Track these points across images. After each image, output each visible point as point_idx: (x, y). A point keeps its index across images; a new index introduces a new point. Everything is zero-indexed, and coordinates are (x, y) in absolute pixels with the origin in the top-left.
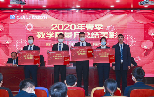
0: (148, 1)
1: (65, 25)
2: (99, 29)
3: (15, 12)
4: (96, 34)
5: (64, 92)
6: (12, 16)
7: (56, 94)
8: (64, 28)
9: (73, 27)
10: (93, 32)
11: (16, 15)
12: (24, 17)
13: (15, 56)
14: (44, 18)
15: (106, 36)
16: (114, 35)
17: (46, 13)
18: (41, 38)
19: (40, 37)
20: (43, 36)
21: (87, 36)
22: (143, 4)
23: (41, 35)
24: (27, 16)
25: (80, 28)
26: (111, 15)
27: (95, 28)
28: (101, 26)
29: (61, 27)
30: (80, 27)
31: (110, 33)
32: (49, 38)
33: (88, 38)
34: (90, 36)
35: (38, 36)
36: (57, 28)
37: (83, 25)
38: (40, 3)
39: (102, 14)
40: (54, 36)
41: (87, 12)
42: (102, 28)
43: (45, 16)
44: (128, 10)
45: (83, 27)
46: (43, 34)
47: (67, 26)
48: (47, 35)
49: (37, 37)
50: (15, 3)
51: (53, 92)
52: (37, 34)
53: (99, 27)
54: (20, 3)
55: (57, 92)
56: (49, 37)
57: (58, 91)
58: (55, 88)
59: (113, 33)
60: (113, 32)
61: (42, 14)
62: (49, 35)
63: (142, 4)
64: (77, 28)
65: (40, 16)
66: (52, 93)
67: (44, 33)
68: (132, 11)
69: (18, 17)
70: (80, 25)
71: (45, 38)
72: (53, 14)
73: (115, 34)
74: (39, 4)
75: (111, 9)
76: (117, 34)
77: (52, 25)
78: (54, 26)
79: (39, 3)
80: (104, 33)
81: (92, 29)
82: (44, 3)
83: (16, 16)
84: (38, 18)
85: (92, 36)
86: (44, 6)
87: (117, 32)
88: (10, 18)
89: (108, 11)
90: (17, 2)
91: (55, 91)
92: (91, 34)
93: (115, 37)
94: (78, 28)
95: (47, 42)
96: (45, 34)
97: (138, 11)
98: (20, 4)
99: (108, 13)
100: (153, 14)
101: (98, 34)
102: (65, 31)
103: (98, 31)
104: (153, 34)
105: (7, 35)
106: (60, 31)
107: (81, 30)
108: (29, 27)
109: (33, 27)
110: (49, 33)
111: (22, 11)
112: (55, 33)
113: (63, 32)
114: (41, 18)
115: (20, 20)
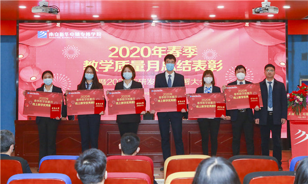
0: (268, 7)
1: (132, 49)
2: (190, 56)
3: (47, 26)
4: (185, 63)
5: (100, 166)
6: (42, 34)
7: (86, 169)
8: (131, 53)
9: (146, 52)
10: (180, 61)
11: (48, 31)
12: (62, 34)
14: (95, 36)
15: (203, 67)
16: (217, 65)
17: (100, 27)
22: (260, 12)
24: (67, 34)
25: (157, 54)
26: (211, 30)
27: (184, 53)
28: (193, 50)
29: (124, 51)
30: (157, 52)
31: (210, 63)
32: (104, 71)
36: (118, 54)
37: (162, 49)
38: (89, 11)
39: (195, 30)
40: (113, 68)
42: (195, 53)
43: (97, 33)
44: (241, 23)
45: (163, 52)
46: (94, 64)
47: (135, 50)
48: (102, 65)
51: (81, 166)
52: (84, 64)
53: (190, 51)
55: (89, 166)
57: (90, 164)
58: (85, 159)
59: (214, 63)
60: (214, 60)
61: (92, 30)
62: (105, 67)
63: (258, 12)
64: (152, 54)
65: (89, 33)
66: (80, 168)
67: (97, 63)
68: (247, 24)
69: (51, 34)
70: (158, 49)
72: (111, 29)
73: (218, 63)
75: (211, 21)
76: (221, 64)
77: (110, 49)
78: (113, 50)
79: (87, 11)
80: (200, 61)
82: (96, 10)
83: (48, 33)
84: (85, 36)
85: (178, 67)
86: (96, 16)
87: (221, 61)
88: (38, 37)
89: (207, 24)
91: (85, 164)
93: (217, 68)
94: (155, 54)
95: (101, 78)
96: (98, 64)
97: (258, 24)
99: (205, 27)
100: (284, 28)
101: (189, 63)
102: (133, 59)
103: (189, 59)
104: (283, 64)
105: (32, 66)
106: (123, 59)
107: (160, 57)
108: (71, 52)
109: (77, 52)
110: (104, 61)
111: (58, 24)
112: (115, 63)
113: (128, 61)
114: (91, 36)
115: (54, 39)
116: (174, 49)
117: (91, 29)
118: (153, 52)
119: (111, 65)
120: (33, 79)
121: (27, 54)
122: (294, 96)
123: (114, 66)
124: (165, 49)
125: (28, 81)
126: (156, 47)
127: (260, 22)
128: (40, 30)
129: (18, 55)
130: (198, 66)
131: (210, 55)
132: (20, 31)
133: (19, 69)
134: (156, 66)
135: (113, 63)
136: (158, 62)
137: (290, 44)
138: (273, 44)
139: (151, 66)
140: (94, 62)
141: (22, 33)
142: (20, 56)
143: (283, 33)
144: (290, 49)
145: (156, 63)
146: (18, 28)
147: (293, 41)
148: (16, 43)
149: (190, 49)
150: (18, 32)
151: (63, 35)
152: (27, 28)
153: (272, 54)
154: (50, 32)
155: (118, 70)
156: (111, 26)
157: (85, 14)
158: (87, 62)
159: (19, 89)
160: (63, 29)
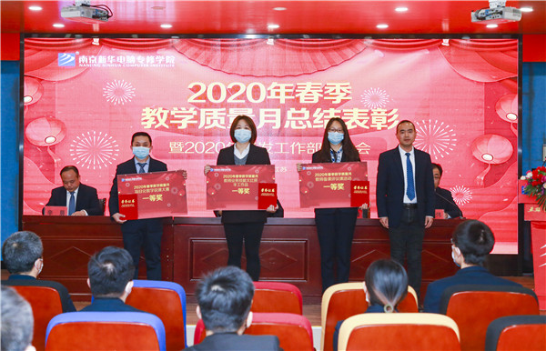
0: (502, 9)
1: (230, 86)
2: (338, 101)
3: (75, 44)
4: (328, 114)
6: (66, 58)
7: (215, 301)
8: (228, 95)
9: (256, 91)
10: (318, 110)
11: (77, 53)
12: (102, 59)
13: (72, 182)
14: (164, 62)
15: (361, 121)
16: (388, 118)
17: (173, 47)
18: (156, 127)
19: (153, 126)
20: (162, 122)
21: (301, 123)
23: (156, 117)
24: (111, 58)
25: (277, 97)
26: (378, 53)
27: (328, 95)
28: (344, 89)
29: (217, 91)
30: (278, 94)
31: (375, 114)
32: (179, 127)
33: (304, 127)
34: (308, 122)
35: (146, 121)
36: (204, 96)
37: (286, 88)
38: (152, 17)
39: (349, 52)
40: (196, 122)
41: (301, 45)
42: (348, 94)
43: (168, 57)
44: (434, 40)
45: (287, 94)
46: (162, 114)
47: (236, 89)
48: (176, 116)
49: (143, 123)
50: (79, 15)
51: (207, 294)
52: (143, 114)
53: (338, 92)
54: (92, 14)
55: (220, 296)
56: (180, 125)
57: (224, 294)
58: (216, 282)
59: (383, 114)
60: (383, 108)
61: (158, 52)
62: (181, 119)
63: (483, 19)
64: (268, 97)
65: (152, 58)
66: (204, 298)
67: (166, 112)
68: (446, 42)
69: (83, 59)
70: (279, 88)
71: (167, 127)
72: (193, 50)
73: (389, 114)
74: (148, 20)
75: (377, 35)
76: (396, 116)
77: (191, 86)
78: (197, 89)
79: (148, 17)
80: (356, 111)
81: (316, 101)
82: (165, 15)
83: (77, 58)
84: (145, 62)
85: (315, 122)
86: (166, 27)
87: (395, 111)
88: (60, 65)
89: (369, 41)
90: (83, 13)
91: (214, 291)
92: (314, 115)
93: (389, 124)
94: (273, 96)
95: (174, 140)
96: (169, 114)
97: (466, 41)
98: (94, 17)
99: (366, 47)
100: (515, 50)
101: (336, 114)
102: (232, 105)
103: (335, 107)
104: (513, 117)
105: (48, 116)
106: (215, 106)
107: (282, 101)
108: (119, 92)
109: (130, 92)
110: (180, 110)
111: (96, 41)
112: (199, 112)
113: (224, 109)
114: (156, 63)
115: (89, 68)
116: (308, 88)
117: (156, 50)
118: (269, 93)
119: (192, 117)
120: (50, 140)
121: (39, 95)
122: (541, 175)
123: (197, 118)
124: (291, 88)
125: (40, 144)
126: (275, 84)
127: (468, 38)
128: (63, 51)
129: (22, 97)
130: (352, 120)
131: (375, 99)
132: (26, 52)
133: (25, 123)
134: (274, 118)
135: (195, 113)
136: (278, 111)
137: (525, 79)
138: (493, 79)
139: (266, 118)
140: (160, 110)
141: (30, 57)
142: (27, 100)
143: (512, 59)
144: (525, 89)
145: (274, 113)
146: (21, 48)
147: (531, 74)
148: (18, 76)
149: (338, 89)
150: (22, 55)
151: (105, 60)
152: (39, 48)
153: (492, 99)
154: (81, 55)
155: (206, 125)
156: (192, 46)
157: (145, 23)
158: (147, 110)
159: (25, 158)
160: (105, 50)
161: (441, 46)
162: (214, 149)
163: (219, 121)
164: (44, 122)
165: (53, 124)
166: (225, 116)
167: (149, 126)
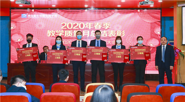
1: (74, 24)
2: (107, 28)
4: (104, 32)
6: (24, 15)
8: (73, 27)
9: (82, 26)
11: (27, 14)
12: (35, 16)
14: (54, 17)
15: (114, 34)
16: (122, 33)
17: (56, 12)
18: (51, 36)
19: (50, 36)
20: (53, 35)
22: (144, 4)
23: (51, 33)
24: (38, 15)
25: (88, 27)
26: (119, 14)
27: (103, 26)
29: (70, 25)
30: (88, 26)
31: (118, 32)
35: (48, 34)
36: (66, 27)
37: (91, 24)
39: (110, 14)
40: (63, 35)
42: (109, 26)
44: (135, 10)
45: (91, 26)
46: (53, 32)
47: (76, 25)
48: (57, 33)
49: (47, 35)
52: (47, 32)
53: (106, 26)
59: (120, 32)
60: (120, 30)
61: (52, 14)
62: (59, 34)
64: (86, 27)
65: (50, 15)
67: (54, 32)
68: (139, 11)
69: (29, 16)
70: (89, 24)
71: (55, 36)
75: (118, 9)
76: (124, 33)
77: (62, 24)
78: (64, 25)
79: (49, 3)
80: (112, 31)
81: (100, 28)
83: (27, 16)
84: (48, 17)
86: (54, 6)
87: (124, 31)
88: (22, 17)
93: (122, 35)
94: (87, 27)
96: (55, 32)
99: (115, 12)
100: (159, 13)
101: (106, 32)
102: (75, 30)
103: (106, 30)
104: (159, 33)
105: (18, 33)
106: (70, 30)
107: (90, 28)
108: (40, 26)
109: (43, 26)
110: (59, 31)
111: (33, 10)
112: (64, 32)
113: (72, 31)
114: (52, 17)
115: (31, 18)
116: (97, 25)
118: (86, 26)
119: (62, 33)
120: (19, 40)
121: (16, 27)
123: (64, 33)
124: (92, 24)
125: (16, 42)
126: (87, 23)
127: (146, 9)
128: (23, 13)
129: (10, 27)
130: (111, 34)
131: (118, 28)
132: (11, 13)
133: (11, 35)
134: (87, 33)
135: (63, 32)
136: (89, 31)
137: (163, 22)
139: (85, 33)
140: (53, 31)
141: (13, 15)
142: (12, 28)
143: (159, 16)
144: (163, 25)
145: (87, 32)
146: (10, 12)
147: (165, 20)
148: (9, 21)
149: (107, 24)
150: (10, 14)
152: (15, 12)
153: (153, 28)
154: (29, 14)
155: (67, 35)
156: (62, 12)
157: (48, 5)
158: (49, 31)
159: (11, 46)
160: (36, 13)
161: (137, 12)
162: (69, 43)
163: (71, 34)
164: (17, 35)
165: (20, 35)
166: (73, 33)
167: (49, 36)
